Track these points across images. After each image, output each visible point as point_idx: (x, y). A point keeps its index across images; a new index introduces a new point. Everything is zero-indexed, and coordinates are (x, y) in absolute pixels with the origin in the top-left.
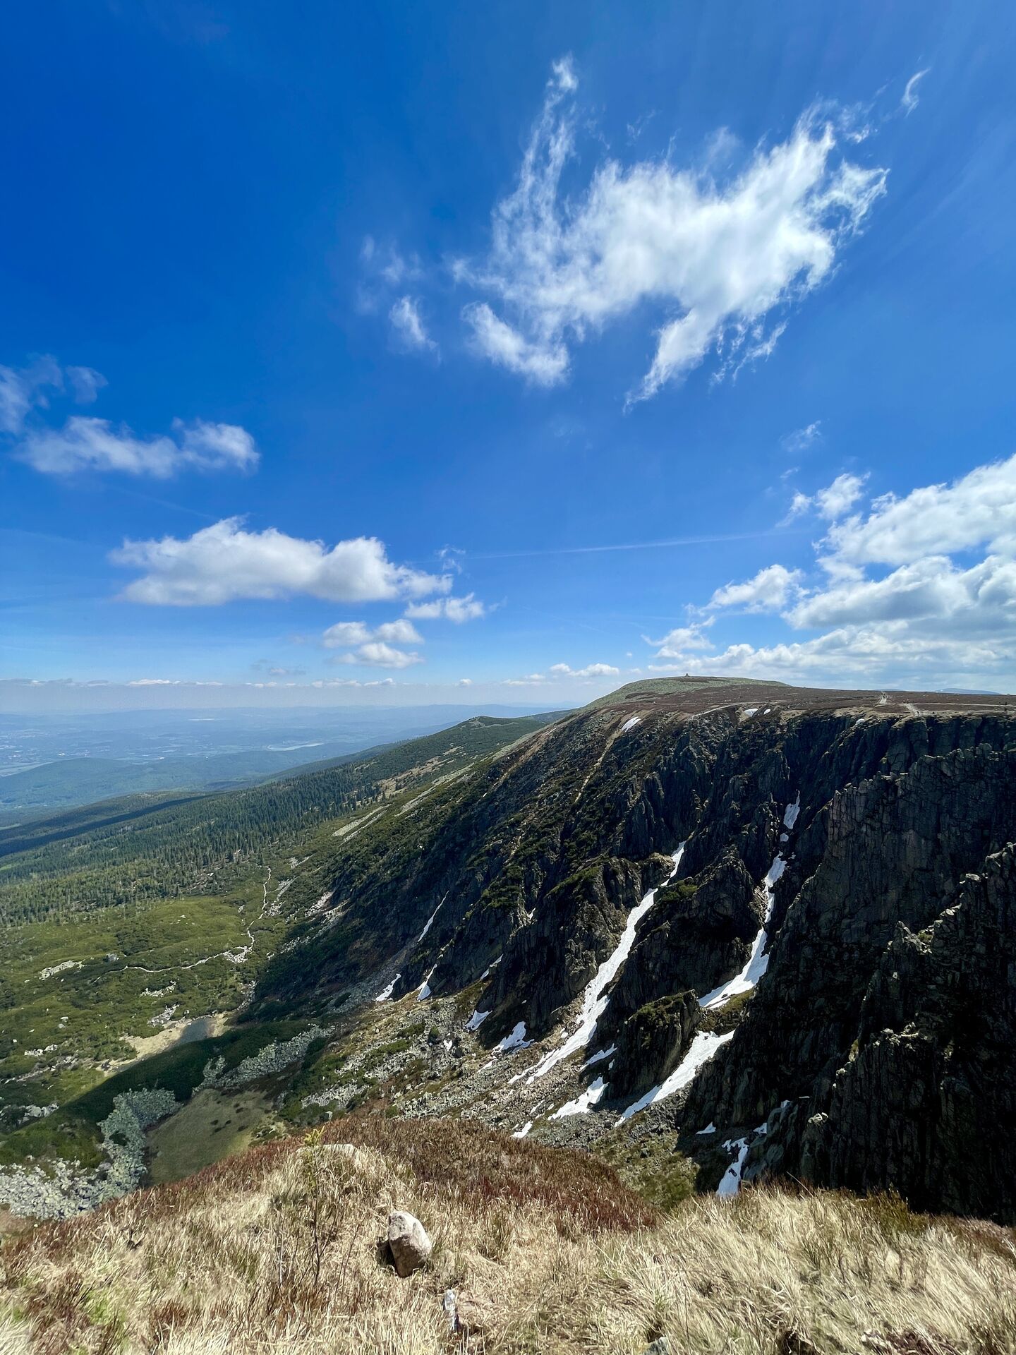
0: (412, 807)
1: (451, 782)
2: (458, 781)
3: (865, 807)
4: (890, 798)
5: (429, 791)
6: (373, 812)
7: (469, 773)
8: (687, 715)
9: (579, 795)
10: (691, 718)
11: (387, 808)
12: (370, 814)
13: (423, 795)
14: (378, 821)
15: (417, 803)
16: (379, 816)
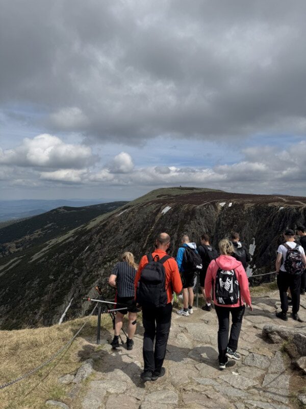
0: (39, 257)
1: (62, 242)
2: (67, 241)
5: (47, 248)
6: (12, 261)
7: (73, 237)
8: (194, 205)
9: (145, 244)
10: (198, 207)
11: (22, 258)
12: (10, 262)
13: (43, 250)
14: (17, 265)
15: (43, 254)
16: (16, 263)
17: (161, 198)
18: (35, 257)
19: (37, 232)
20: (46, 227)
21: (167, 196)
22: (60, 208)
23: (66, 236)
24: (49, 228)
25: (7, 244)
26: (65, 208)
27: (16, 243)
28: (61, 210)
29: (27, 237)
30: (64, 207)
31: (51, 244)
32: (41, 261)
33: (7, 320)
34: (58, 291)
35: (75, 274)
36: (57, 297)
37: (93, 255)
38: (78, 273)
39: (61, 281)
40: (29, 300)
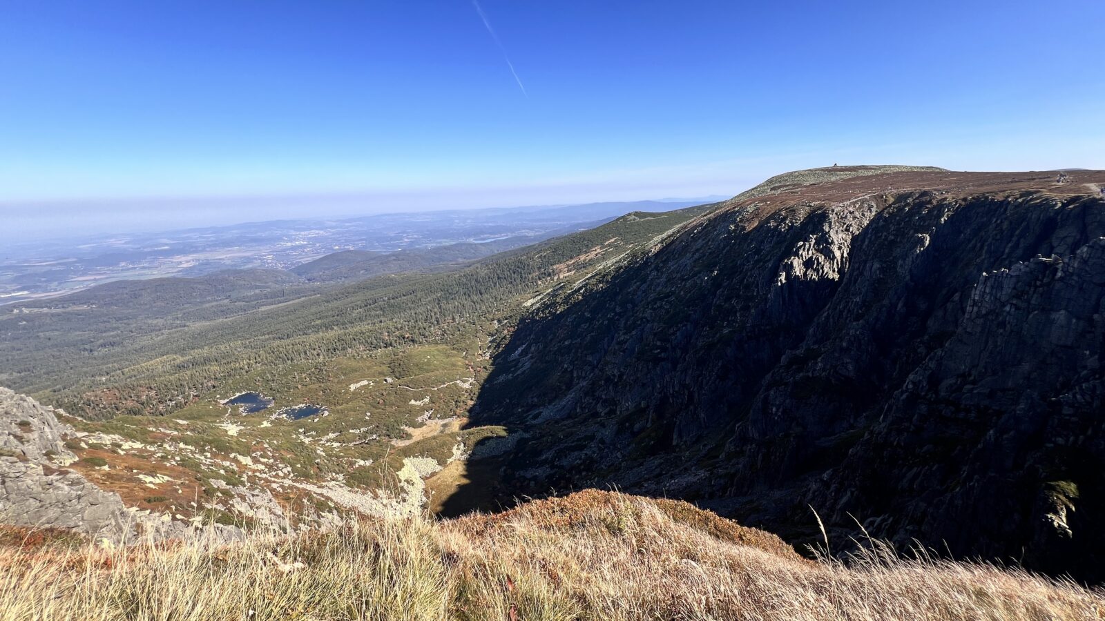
1: (611, 266)
2: (617, 265)
3: (1014, 288)
4: (1045, 280)
5: (593, 273)
12: (549, 291)
13: (589, 276)
17: (779, 191)
18: (577, 286)
20: (607, 243)
21: (791, 187)
22: (630, 214)
24: (611, 245)
26: (636, 214)
28: (631, 218)
29: (582, 257)
30: (636, 212)
31: (599, 268)
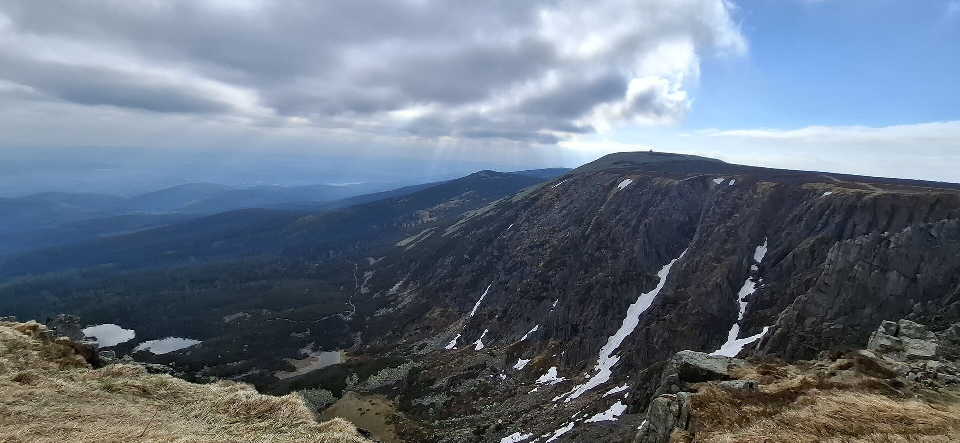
0: (454, 230)
1: (482, 215)
2: (487, 215)
3: (859, 253)
4: (883, 249)
5: (464, 220)
6: (424, 231)
7: (495, 210)
8: (670, 180)
9: (589, 230)
10: (677, 183)
11: (435, 230)
12: (422, 233)
13: (460, 222)
14: (430, 237)
15: (458, 228)
16: (429, 235)
17: (619, 166)
18: (450, 230)
19: (454, 200)
20: (464, 195)
21: (627, 164)
22: (481, 172)
23: (486, 209)
24: (468, 197)
25: (420, 211)
26: (488, 172)
27: (430, 211)
28: (483, 175)
29: (442, 205)
31: (468, 216)
32: (456, 236)
33: (417, 297)
34: (474, 274)
35: (494, 257)
36: (472, 281)
37: (518, 235)
38: (498, 256)
39: (478, 263)
40: (441, 279)
